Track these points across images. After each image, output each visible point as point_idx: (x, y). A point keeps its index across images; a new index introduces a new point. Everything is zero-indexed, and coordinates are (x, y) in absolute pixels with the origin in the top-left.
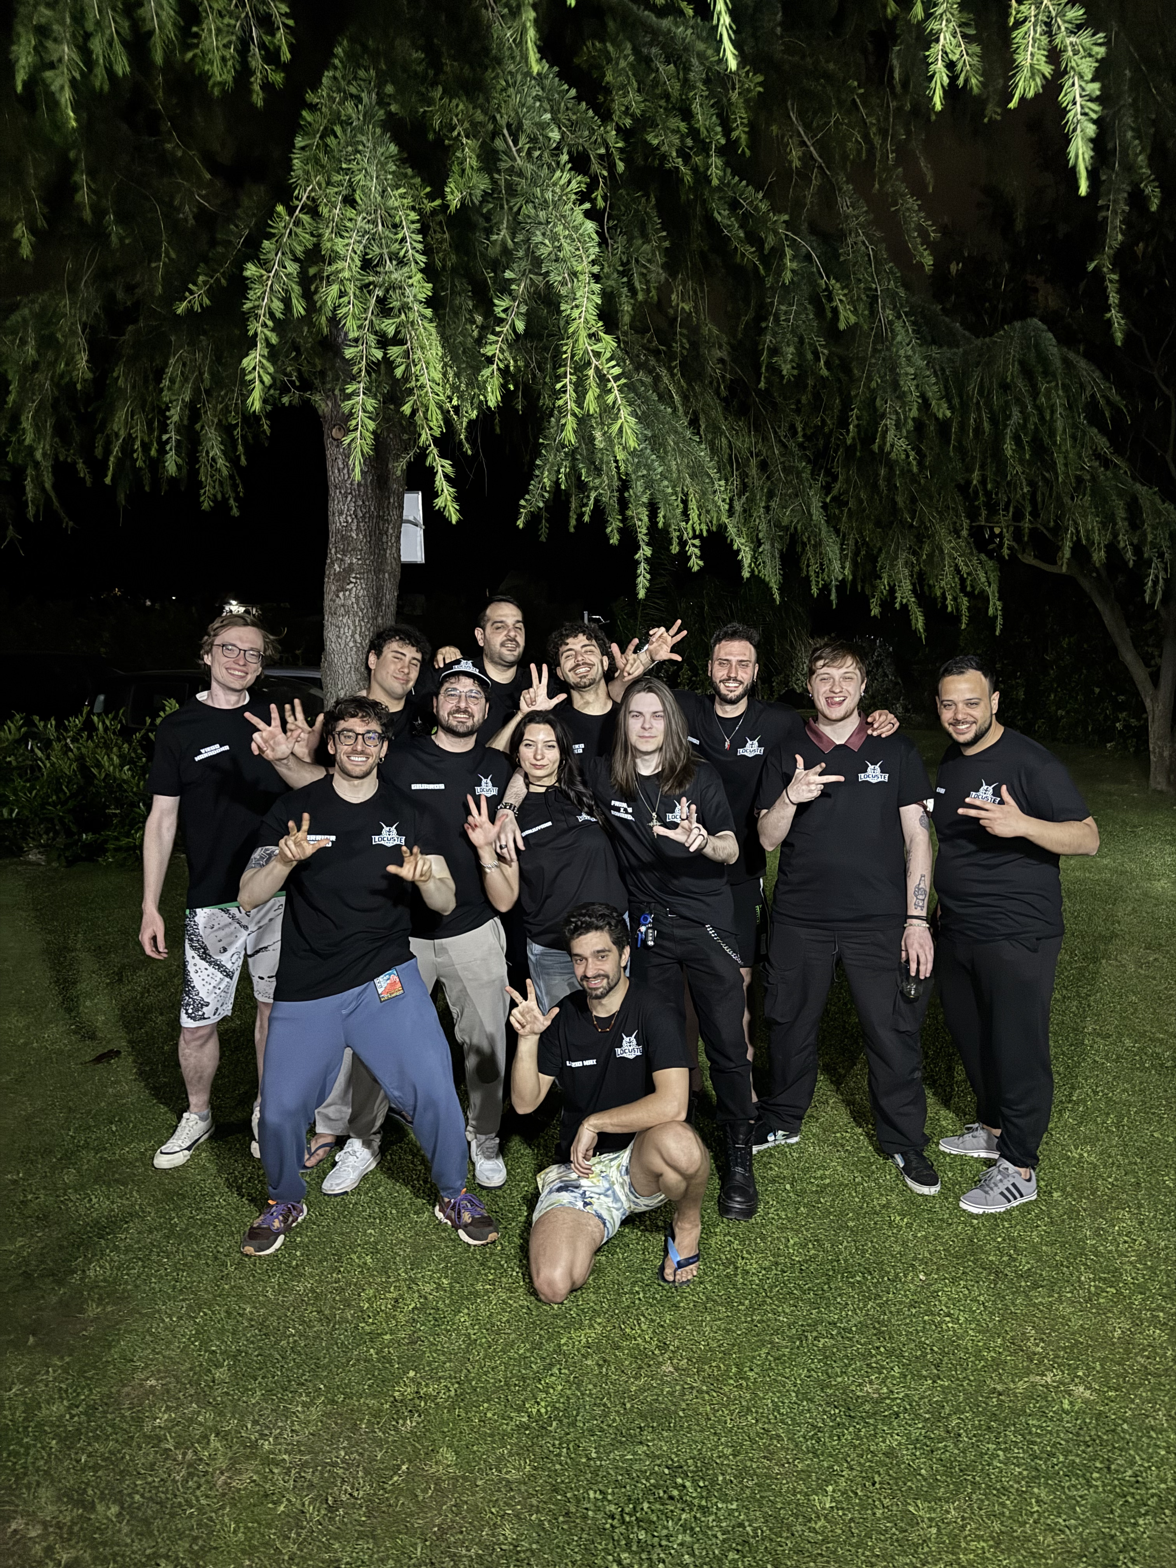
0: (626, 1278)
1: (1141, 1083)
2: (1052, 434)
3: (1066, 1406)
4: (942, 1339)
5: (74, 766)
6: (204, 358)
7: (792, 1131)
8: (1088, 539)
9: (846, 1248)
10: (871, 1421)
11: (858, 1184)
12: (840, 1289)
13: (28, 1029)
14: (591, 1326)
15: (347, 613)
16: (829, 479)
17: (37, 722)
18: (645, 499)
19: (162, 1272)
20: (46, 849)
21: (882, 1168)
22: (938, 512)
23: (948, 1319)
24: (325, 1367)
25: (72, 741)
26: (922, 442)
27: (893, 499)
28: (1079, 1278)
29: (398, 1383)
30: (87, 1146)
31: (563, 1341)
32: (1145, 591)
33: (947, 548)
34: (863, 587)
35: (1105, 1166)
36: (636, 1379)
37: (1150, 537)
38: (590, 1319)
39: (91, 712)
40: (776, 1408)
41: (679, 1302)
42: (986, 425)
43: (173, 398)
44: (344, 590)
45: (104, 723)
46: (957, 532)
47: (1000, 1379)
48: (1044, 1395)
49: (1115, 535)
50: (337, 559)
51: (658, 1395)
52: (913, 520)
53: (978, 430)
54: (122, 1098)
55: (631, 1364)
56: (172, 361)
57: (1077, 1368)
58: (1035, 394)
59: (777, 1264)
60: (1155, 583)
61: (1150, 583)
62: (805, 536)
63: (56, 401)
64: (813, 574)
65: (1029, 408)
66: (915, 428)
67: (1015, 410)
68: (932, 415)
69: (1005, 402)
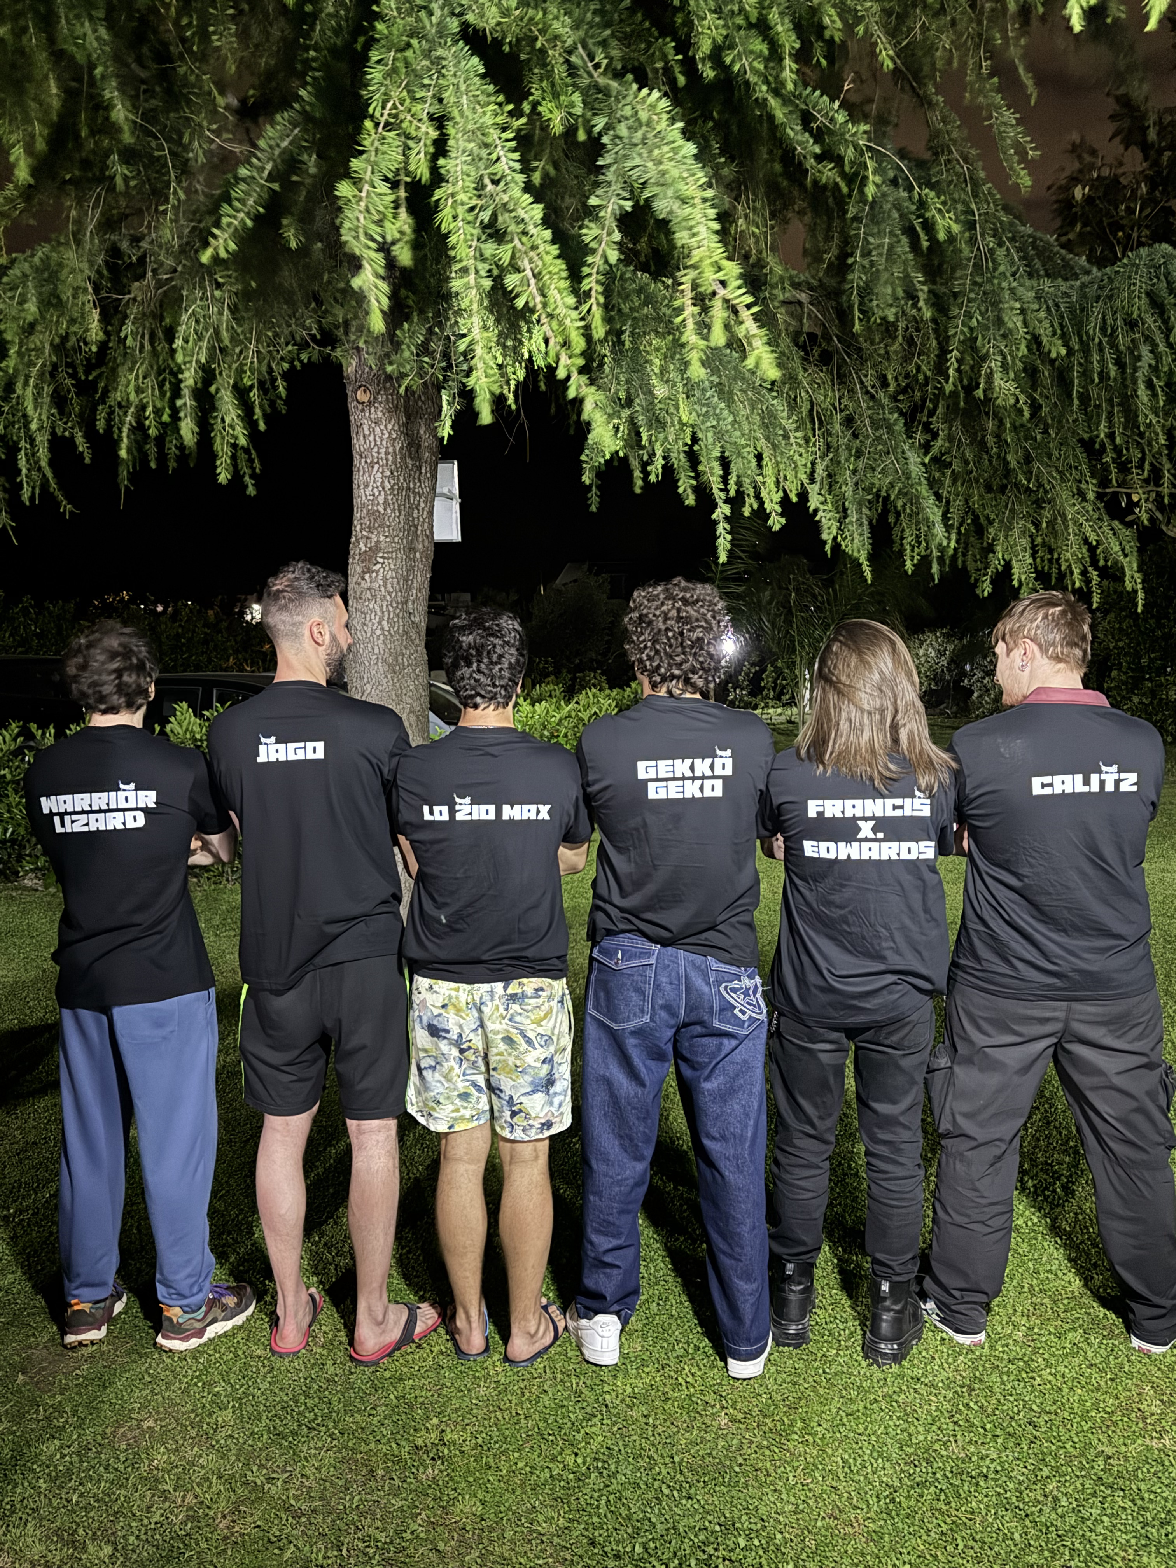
10: (957, 1482)
15: (374, 597)
16: (928, 437)
17: (34, 731)
18: (717, 453)
20: (43, 872)
22: (1060, 472)
26: (1036, 391)
27: (1005, 459)
29: (420, 1430)
31: (605, 1391)
33: (1070, 512)
34: (966, 562)
36: (687, 1431)
42: (1113, 370)
43: (187, 358)
44: (369, 571)
46: (1082, 494)
47: (1110, 1441)
50: (363, 536)
51: (712, 1449)
52: (1029, 482)
53: (1104, 376)
55: (682, 1416)
56: (184, 317)
58: (1167, 332)
62: (900, 504)
63: (55, 366)
64: (908, 547)
65: (1162, 348)
66: (1025, 370)
67: (1145, 350)
68: (1045, 356)
69: (1133, 340)
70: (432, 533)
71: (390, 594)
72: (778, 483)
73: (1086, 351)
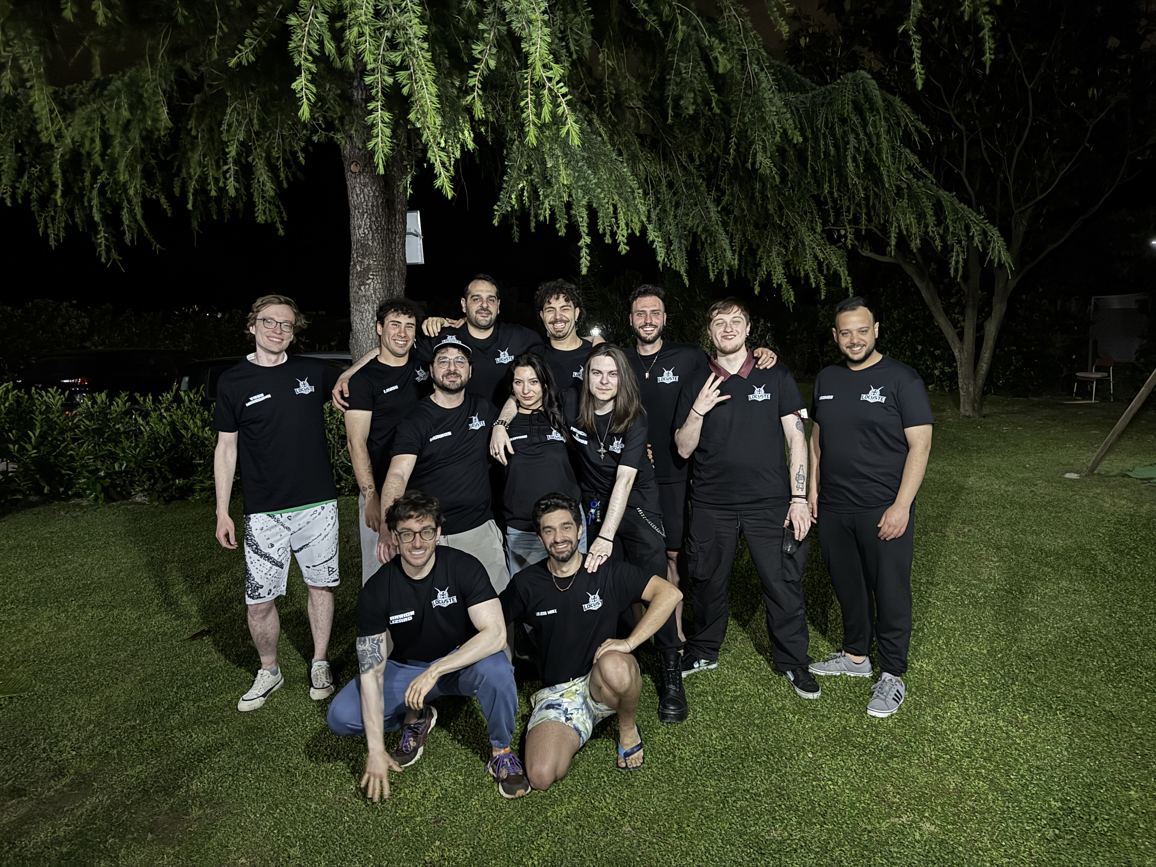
0: (594, 768)
1: (962, 615)
2: (879, 153)
3: (918, 837)
4: (826, 797)
5: (168, 429)
6: (253, 108)
7: (712, 660)
8: (907, 230)
9: (754, 738)
10: (777, 856)
11: (761, 694)
12: (751, 766)
13: (139, 619)
14: (570, 803)
15: (368, 301)
16: (719, 194)
17: (138, 398)
18: (584, 202)
19: (248, 783)
20: (149, 492)
21: (778, 683)
22: (800, 216)
23: (830, 782)
24: (372, 843)
25: (165, 411)
26: (785, 164)
27: (766, 207)
28: (923, 750)
29: (428, 851)
30: (187, 698)
31: (549, 814)
32: (950, 269)
33: (807, 240)
34: (746, 273)
35: (939, 673)
36: (604, 837)
37: (951, 229)
38: (569, 798)
39: (179, 389)
40: (707, 850)
41: (633, 782)
42: (832, 150)
43: (231, 138)
44: (364, 284)
45: (189, 396)
46: (813, 230)
47: (869, 822)
48: (902, 831)
49: (926, 226)
50: (358, 261)
51: (621, 848)
52: (781, 222)
53: (827, 154)
54: (212, 663)
55: (600, 827)
56: (229, 110)
57: (924, 811)
58: (865, 126)
59: (704, 752)
60: (957, 262)
61: (953, 263)
62: (703, 237)
63: (143, 151)
64: (710, 264)
65: (862, 136)
66: (777, 151)
67: (852, 137)
68: (790, 141)
69: (844, 132)
72: (627, 224)
73: (816, 138)
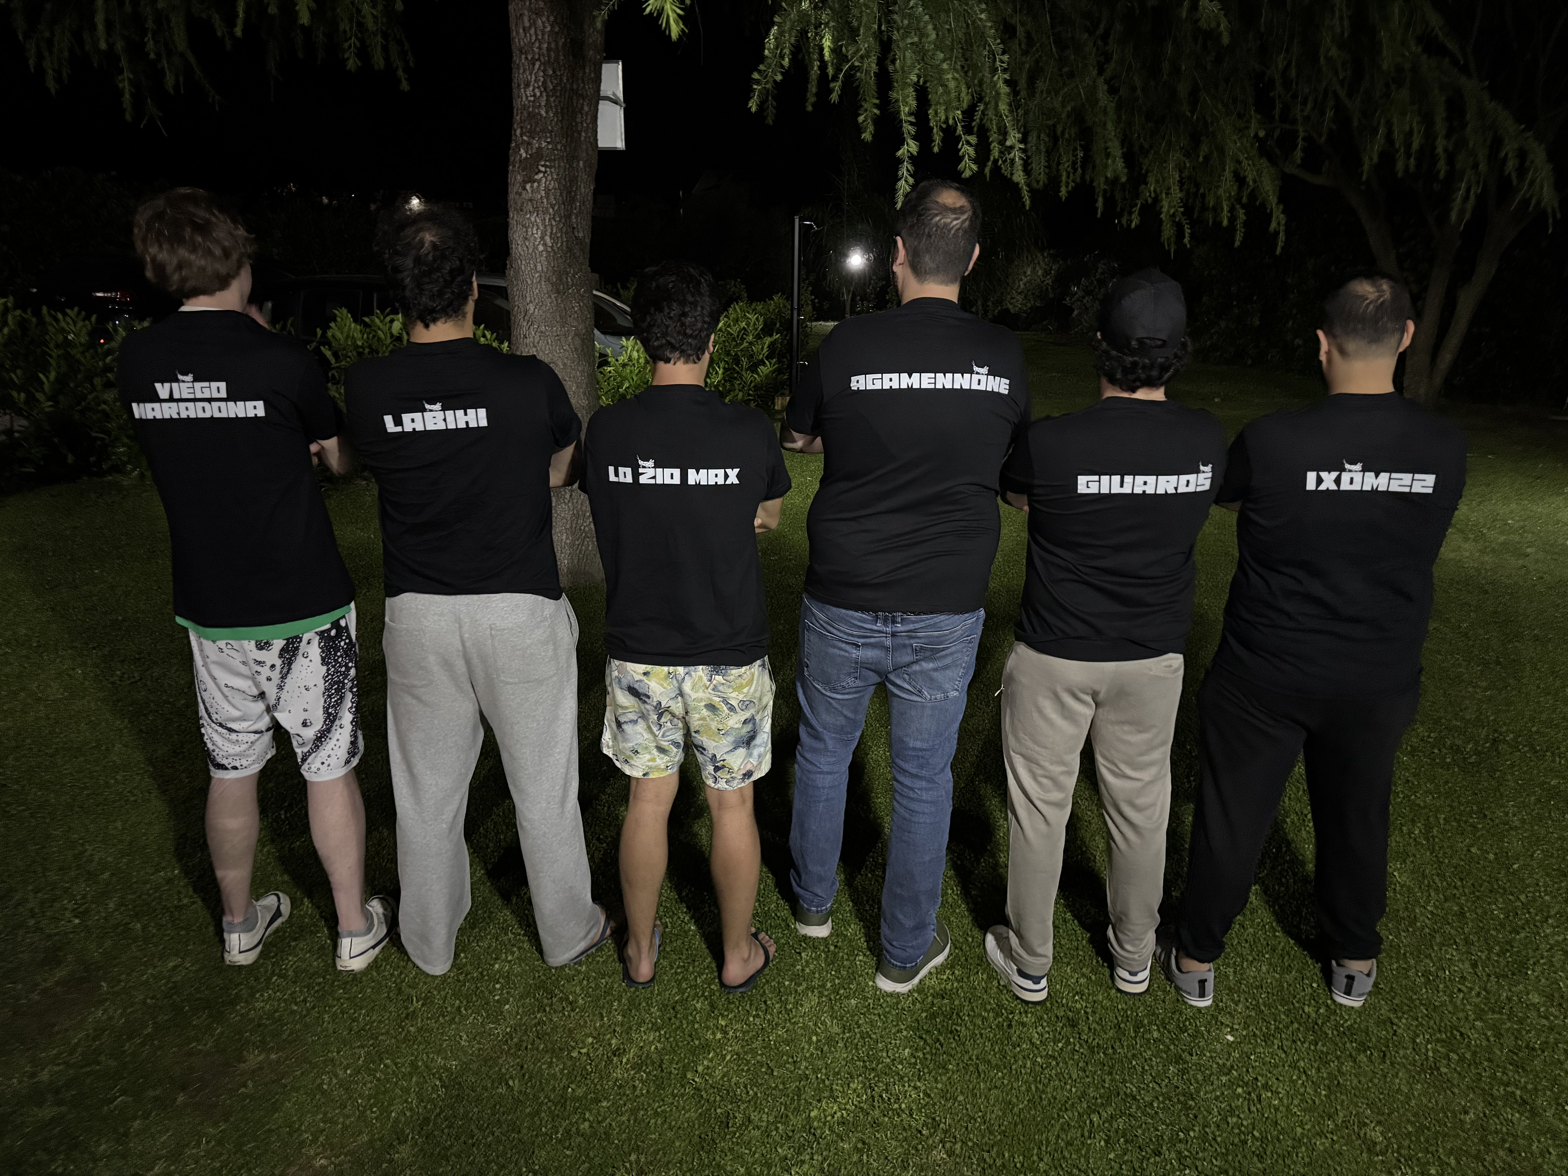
15: (536, 209)
18: (913, 76)
22: (1224, 105)
32: (1451, 209)
37: (1468, 144)
44: (532, 181)
50: (523, 141)
52: (1192, 114)
60: (1465, 198)
61: (1459, 199)
70: (596, 140)
71: (553, 206)
